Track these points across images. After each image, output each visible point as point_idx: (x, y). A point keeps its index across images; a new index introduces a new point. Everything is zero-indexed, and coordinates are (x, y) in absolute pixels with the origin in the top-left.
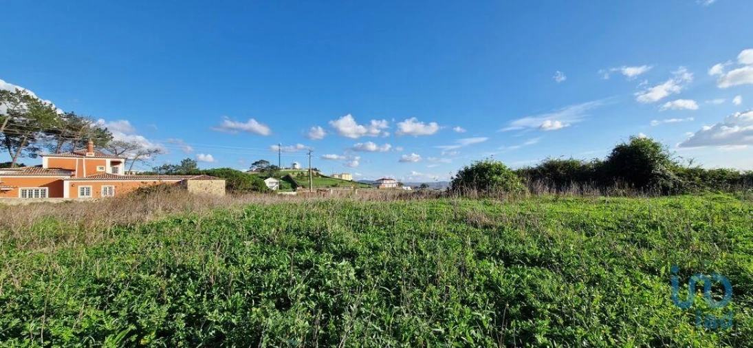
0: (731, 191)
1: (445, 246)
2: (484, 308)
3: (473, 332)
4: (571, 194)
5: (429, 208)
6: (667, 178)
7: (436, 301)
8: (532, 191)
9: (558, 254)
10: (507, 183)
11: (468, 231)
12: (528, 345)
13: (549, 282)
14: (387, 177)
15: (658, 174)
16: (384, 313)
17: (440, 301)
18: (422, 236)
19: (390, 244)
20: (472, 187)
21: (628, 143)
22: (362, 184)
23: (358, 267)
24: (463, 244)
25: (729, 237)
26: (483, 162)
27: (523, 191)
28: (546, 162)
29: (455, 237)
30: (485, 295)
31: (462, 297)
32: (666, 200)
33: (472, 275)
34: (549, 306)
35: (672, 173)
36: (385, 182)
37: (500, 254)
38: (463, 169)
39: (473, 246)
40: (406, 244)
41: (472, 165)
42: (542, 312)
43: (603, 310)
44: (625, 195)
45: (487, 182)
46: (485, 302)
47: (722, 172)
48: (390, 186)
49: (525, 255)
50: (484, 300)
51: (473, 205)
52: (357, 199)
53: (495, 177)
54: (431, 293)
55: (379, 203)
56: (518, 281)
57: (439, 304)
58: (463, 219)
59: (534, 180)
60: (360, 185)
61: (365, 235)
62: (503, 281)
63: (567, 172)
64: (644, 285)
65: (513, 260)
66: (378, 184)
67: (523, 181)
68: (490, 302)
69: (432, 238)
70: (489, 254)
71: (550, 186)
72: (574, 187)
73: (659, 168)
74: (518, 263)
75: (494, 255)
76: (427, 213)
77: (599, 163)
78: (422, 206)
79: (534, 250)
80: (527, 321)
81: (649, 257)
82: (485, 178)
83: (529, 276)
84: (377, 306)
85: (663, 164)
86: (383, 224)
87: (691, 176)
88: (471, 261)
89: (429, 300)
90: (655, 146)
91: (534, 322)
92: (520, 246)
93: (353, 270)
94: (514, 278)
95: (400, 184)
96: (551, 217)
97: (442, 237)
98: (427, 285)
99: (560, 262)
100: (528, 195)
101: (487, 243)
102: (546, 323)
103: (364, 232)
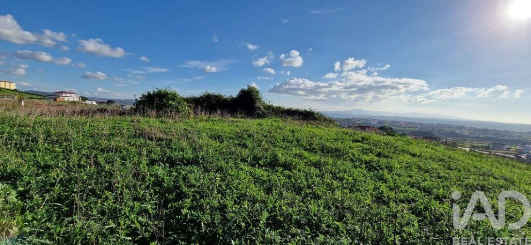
0: (281, 117)
1: (123, 158)
2: (150, 200)
3: (140, 219)
4: (217, 116)
5: (111, 125)
6: (260, 109)
7: (111, 204)
8: (195, 113)
9: (202, 156)
10: (179, 107)
11: (145, 145)
12: (177, 217)
13: (195, 174)
14: (67, 90)
15: (257, 107)
16: (53, 226)
17: (115, 203)
18: (103, 150)
19: (65, 161)
20: (152, 109)
21: (246, 88)
22: (32, 94)
23: (21, 189)
24: (140, 154)
25: (275, 140)
26: (163, 90)
27: (189, 112)
28: (205, 94)
29: (134, 150)
30: (152, 191)
31: (134, 196)
32: (258, 121)
33: (144, 177)
34: (192, 190)
35: (262, 107)
36: (64, 95)
37: (167, 160)
38: (146, 94)
39: (147, 156)
40: (84, 158)
41: (154, 91)
42: (188, 194)
43: (220, 186)
44: (242, 118)
45: (165, 105)
46: (151, 196)
47: (279, 108)
48: (71, 99)
49: (184, 158)
50: (151, 194)
51: (151, 123)
52: (22, 115)
53: (170, 102)
54: (107, 198)
55: (54, 120)
56: (177, 177)
57: (114, 205)
58: (142, 134)
59: (196, 106)
60: (29, 96)
61: (32, 154)
62: (166, 179)
63: (216, 102)
64: (241, 168)
65: (175, 163)
66: (55, 96)
67: (189, 106)
68: (155, 195)
69: (112, 151)
70: (159, 160)
71: (206, 111)
72: (219, 112)
73: (258, 104)
74: (179, 164)
75: (163, 161)
76: (110, 130)
77: (233, 98)
78: (104, 123)
79: (189, 154)
80: (179, 202)
81: (246, 153)
82: (163, 102)
83: (183, 173)
84: (45, 222)
85: (259, 102)
86: (57, 141)
87: (268, 109)
88: (144, 167)
89: (104, 205)
90: (257, 92)
91: (182, 202)
92: (181, 153)
93: (14, 192)
94: (174, 175)
95: (84, 99)
96: (203, 132)
97: (122, 150)
98: (103, 192)
99: (203, 160)
100: (192, 116)
101: (159, 152)
102: (189, 200)
103: (31, 151)
